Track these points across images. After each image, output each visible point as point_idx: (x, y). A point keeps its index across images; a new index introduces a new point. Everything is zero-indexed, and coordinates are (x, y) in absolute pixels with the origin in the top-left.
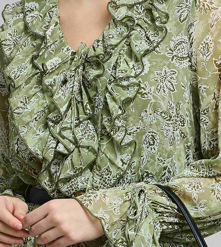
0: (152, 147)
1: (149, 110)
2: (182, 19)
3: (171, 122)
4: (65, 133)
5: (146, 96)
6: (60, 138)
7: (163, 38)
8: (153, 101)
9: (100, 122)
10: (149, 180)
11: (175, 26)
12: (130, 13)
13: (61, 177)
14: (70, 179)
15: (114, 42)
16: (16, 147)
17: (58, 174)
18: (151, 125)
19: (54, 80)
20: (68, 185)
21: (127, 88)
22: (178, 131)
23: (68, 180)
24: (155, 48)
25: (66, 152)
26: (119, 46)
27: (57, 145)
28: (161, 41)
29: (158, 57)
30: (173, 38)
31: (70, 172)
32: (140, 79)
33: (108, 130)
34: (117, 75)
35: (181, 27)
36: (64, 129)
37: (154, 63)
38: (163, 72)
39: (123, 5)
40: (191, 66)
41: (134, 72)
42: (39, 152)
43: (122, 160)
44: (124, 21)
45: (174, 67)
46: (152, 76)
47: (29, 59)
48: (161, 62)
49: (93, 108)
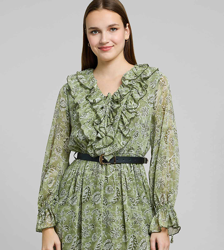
0: (136, 137)
1: (138, 123)
2: (153, 88)
3: (145, 128)
4: (101, 129)
5: (138, 117)
6: (99, 131)
7: (145, 95)
8: (140, 119)
9: (117, 126)
10: (132, 151)
11: (150, 90)
12: (130, 83)
13: (96, 148)
14: (100, 149)
15: (124, 93)
16: (78, 134)
17: (95, 146)
18: (138, 128)
19: (98, 107)
20: (99, 151)
21: (131, 113)
22: (146, 133)
23: (99, 149)
24: (142, 98)
25: (101, 137)
26: (126, 96)
27: (97, 134)
28: (144, 96)
29: (143, 101)
30: (149, 95)
31: (101, 146)
32: (136, 110)
33: (121, 129)
34: (128, 107)
35: (152, 91)
36: (101, 127)
37: (142, 104)
38: (145, 108)
39: (128, 79)
40: (154, 107)
41: (134, 107)
42: (89, 137)
43: (123, 143)
44: (128, 86)
45: (149, 107)
46: (141, 109)
47: (85, 97)
48: (144, 104)
49: (114, 120)
